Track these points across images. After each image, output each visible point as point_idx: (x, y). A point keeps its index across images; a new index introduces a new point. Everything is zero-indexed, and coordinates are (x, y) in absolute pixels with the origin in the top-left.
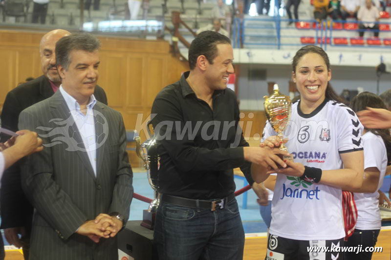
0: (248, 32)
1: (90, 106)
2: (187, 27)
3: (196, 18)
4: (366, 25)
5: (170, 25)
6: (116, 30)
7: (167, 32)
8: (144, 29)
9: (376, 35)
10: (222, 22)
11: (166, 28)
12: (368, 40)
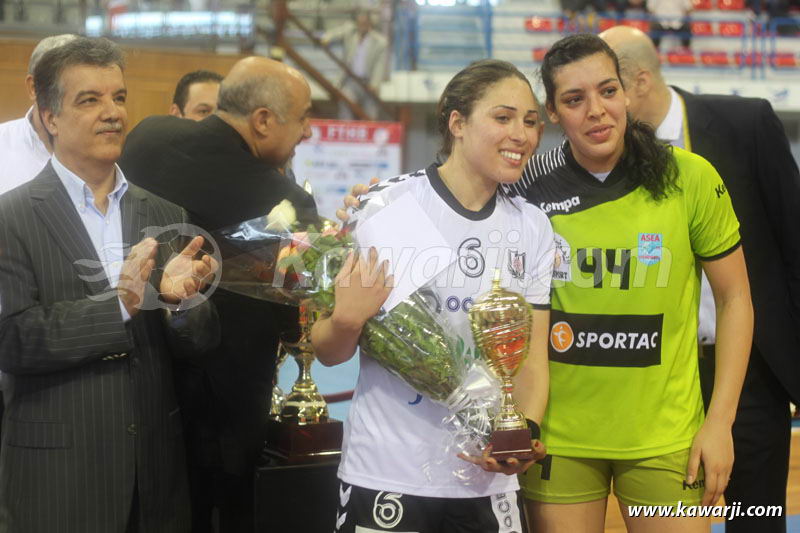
0: (426, 38)
1: (116, 195)
2: (301, 27)
3: (318, 11)
4: (665, 24)
5: (267, 23)
6: (149, 34)
7: (261, 38)
8: (208, 31)
9: (686, 43)
10: (375, 18)
11: (258, 30)
12: (670, 54)
